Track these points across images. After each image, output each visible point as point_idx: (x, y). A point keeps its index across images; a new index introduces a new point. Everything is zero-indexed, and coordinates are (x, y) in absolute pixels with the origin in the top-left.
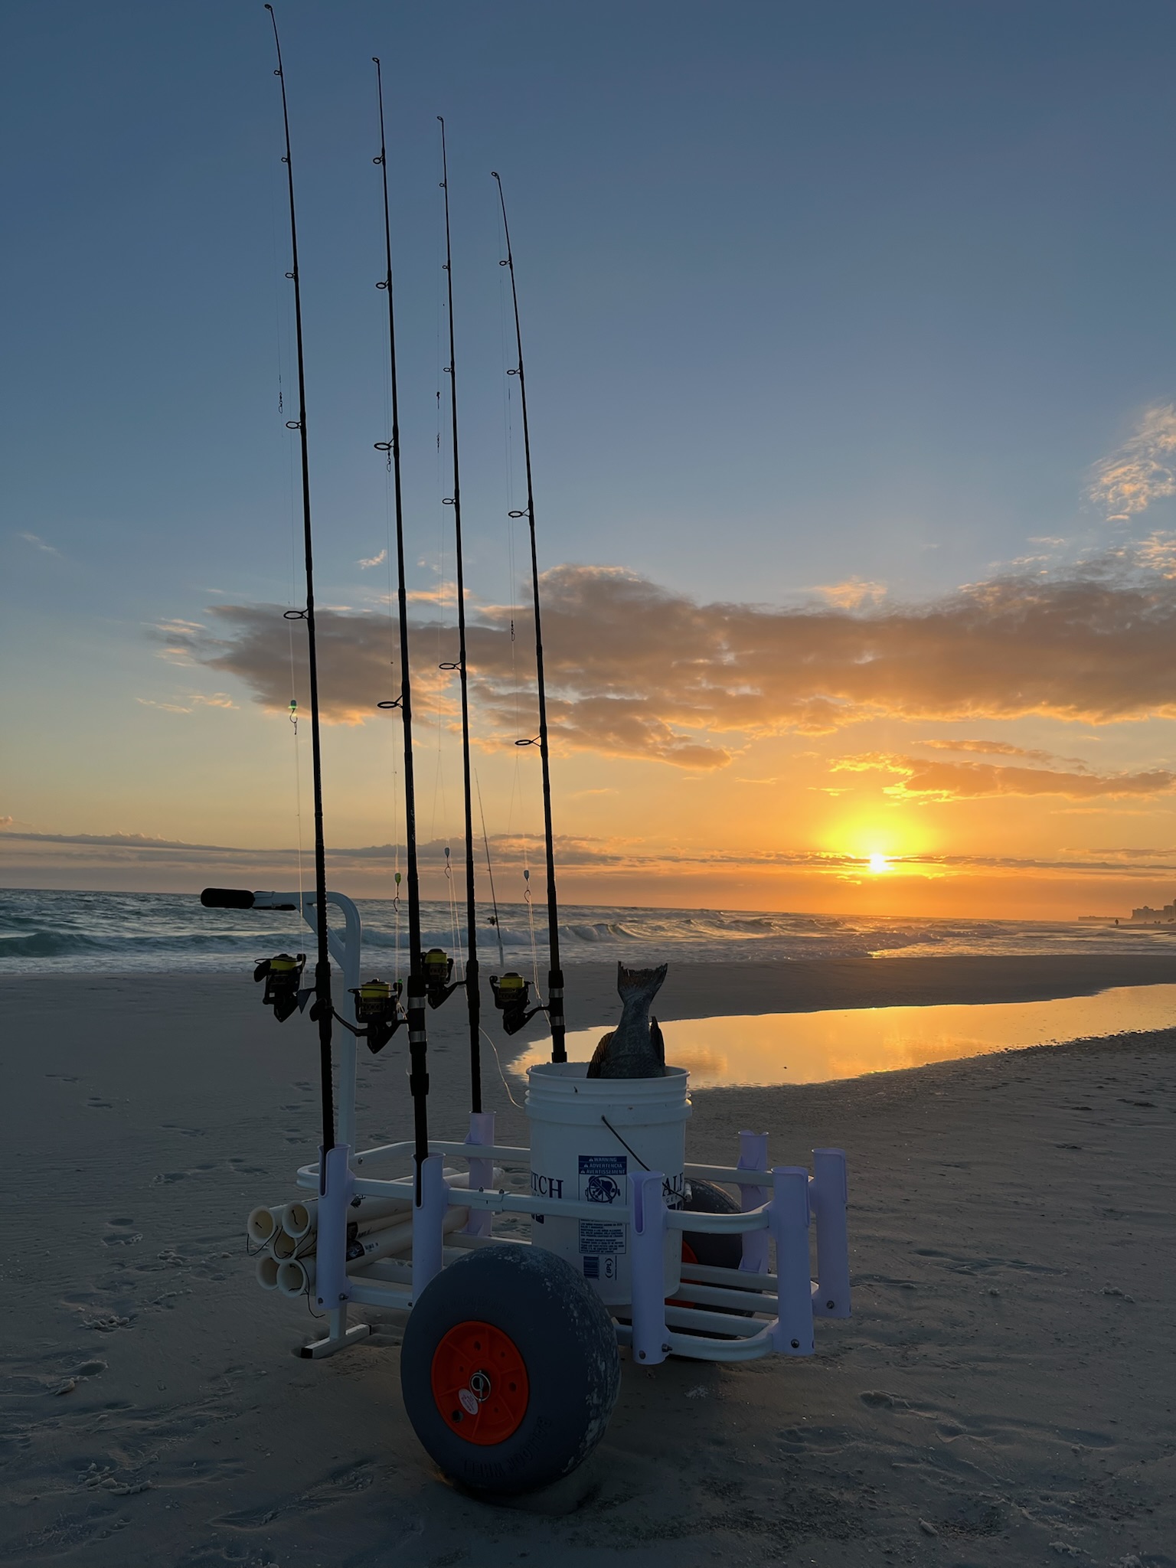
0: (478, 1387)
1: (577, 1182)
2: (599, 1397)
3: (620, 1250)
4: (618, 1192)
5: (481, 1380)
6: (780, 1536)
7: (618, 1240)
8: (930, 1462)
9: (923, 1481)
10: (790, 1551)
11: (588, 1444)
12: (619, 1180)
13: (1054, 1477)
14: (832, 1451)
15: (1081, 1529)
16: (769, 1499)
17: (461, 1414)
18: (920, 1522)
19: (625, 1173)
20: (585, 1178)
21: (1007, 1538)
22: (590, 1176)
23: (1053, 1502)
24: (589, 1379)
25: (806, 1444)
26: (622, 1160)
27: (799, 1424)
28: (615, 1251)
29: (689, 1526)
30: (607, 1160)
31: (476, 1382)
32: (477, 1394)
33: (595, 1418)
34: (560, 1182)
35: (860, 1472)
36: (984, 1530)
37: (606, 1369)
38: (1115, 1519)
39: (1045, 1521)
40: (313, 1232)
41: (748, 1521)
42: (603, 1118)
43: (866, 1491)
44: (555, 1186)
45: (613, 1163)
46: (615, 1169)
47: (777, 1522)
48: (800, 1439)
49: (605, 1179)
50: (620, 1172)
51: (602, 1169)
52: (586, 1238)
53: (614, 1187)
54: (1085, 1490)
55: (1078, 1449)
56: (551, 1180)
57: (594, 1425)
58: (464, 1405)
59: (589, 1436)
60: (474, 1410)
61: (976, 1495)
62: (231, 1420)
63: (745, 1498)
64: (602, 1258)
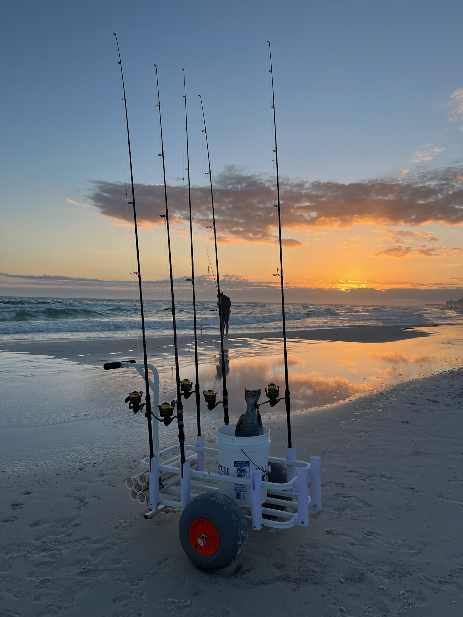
0: (204, 539)
1: (233, 470)
2: (241, 542)
3: (247, 490)
4: (247, 472)
5: (204, 537)
6: (296, 584)
7: (247, 487)
8: (345, 556)
9: (342, 563)
10: (299, 589)
11: (238, 556)
12: (247, 468)
13: (383, 562)
14: (314, 552)
15: (389, 581)
16: (294, 570)
17: (198, 546)
18: (340, 578)
19: (249, 466)
20: (236, 468)
21: (366, 584)
22: (238, 467)
23: (381, 571)
24: (238, 537)
25: (306, 550)
26: (248, 462)
27: (304, 542)
28: (246, 491)
29: (269, 580)
30: (243, 462)
31: (203, 537)
32: (203, 541)
33: (240, 548)
34: (228, 469)
35: (322, 560)
36: (359, 581)
37: (243, 533)
38: (400, 577)
39: (378, 578)
40: (148, 483)
41: (287, 578)
42: (242, 450)
43: (324, 567)
44: (226, 470)
45: (245, 463)
46: (245, 465)
47: (296, 578)
48: (304, 548)
49: (243, 468)
50: (247, 466)
51: (242, 465)
52: (236, 486)
53: (245, 471)
54: (392, 567)
55: (392, 551)
56: (225, 468)
57: (240, 550)
58: (199, 543)
59: (238, 553)
60: (202, 545)
61: (358, 568)
62: (124, 543)
63: (286, 570)
64: (242, 493)
